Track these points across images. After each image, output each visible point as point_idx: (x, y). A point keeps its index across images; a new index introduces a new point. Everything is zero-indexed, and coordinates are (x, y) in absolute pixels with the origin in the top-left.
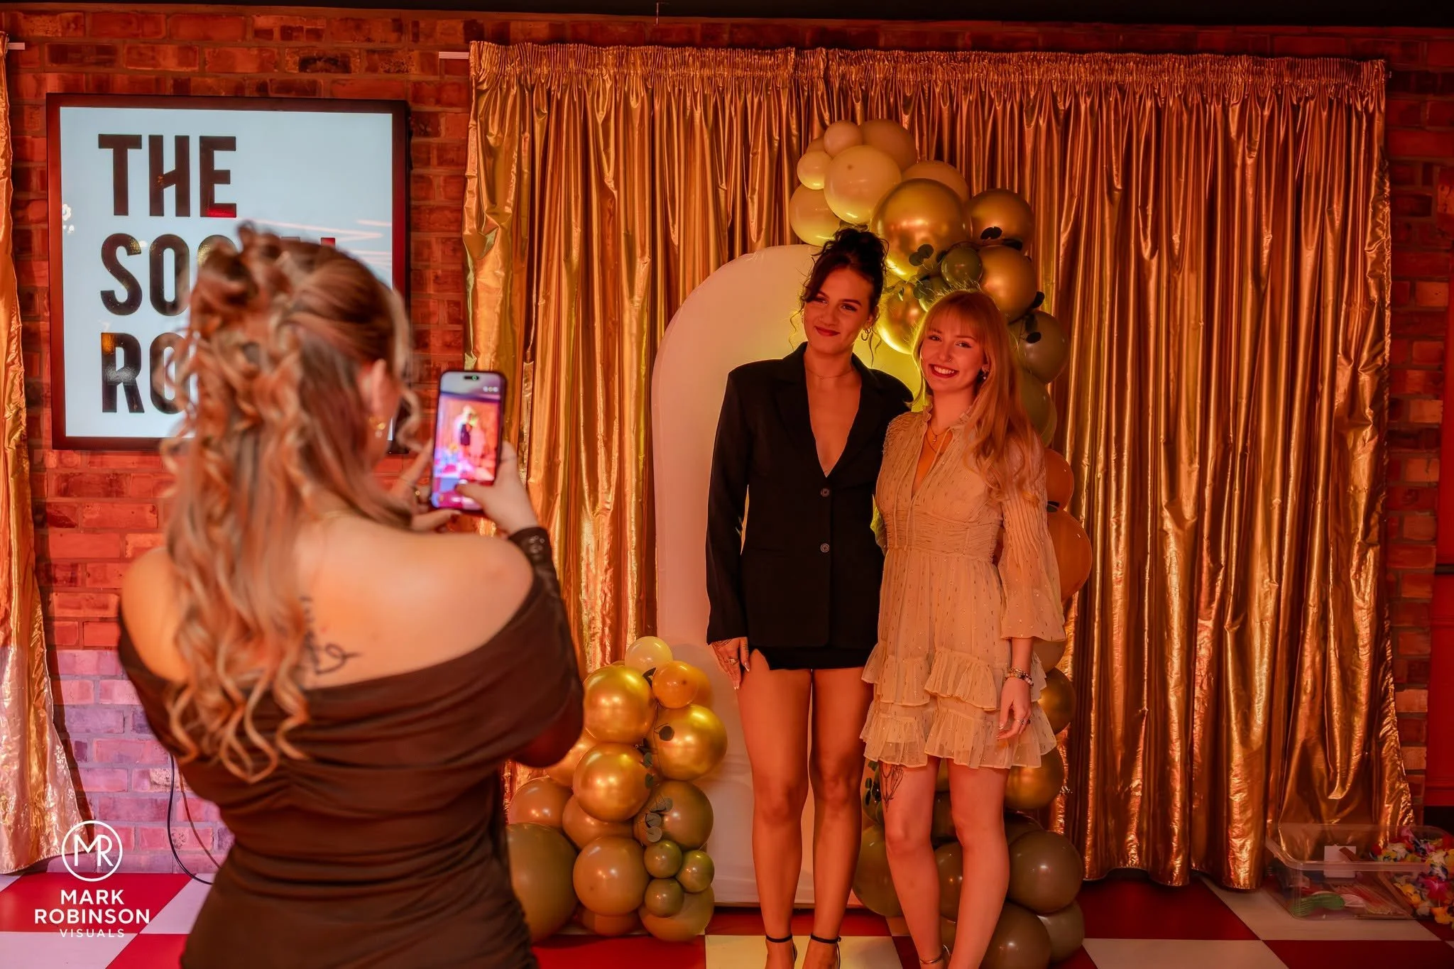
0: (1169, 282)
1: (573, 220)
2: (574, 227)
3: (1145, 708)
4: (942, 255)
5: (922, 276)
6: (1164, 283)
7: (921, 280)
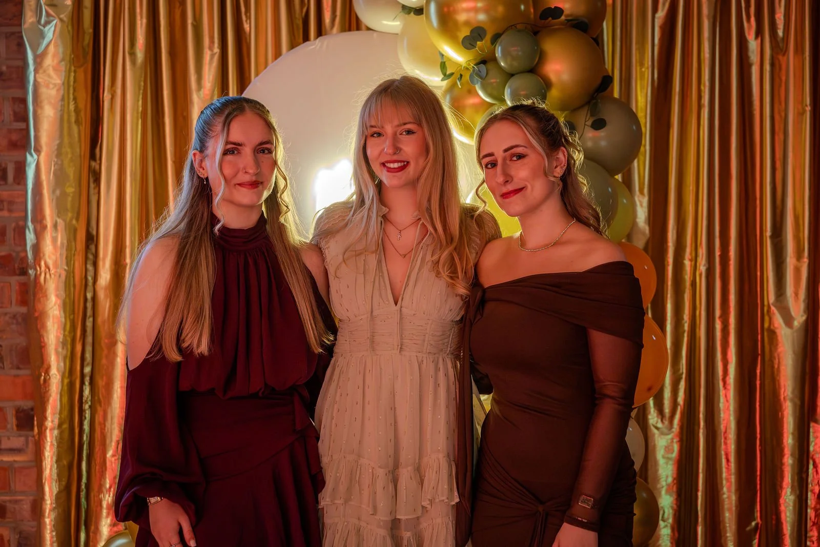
0: (772, 65)
1: (138, 10)
2: (138, 17)
3: (759, 520)
4: (496, 38)
5: (477, 61)
6: (767, 67)
7: (477, 64)
